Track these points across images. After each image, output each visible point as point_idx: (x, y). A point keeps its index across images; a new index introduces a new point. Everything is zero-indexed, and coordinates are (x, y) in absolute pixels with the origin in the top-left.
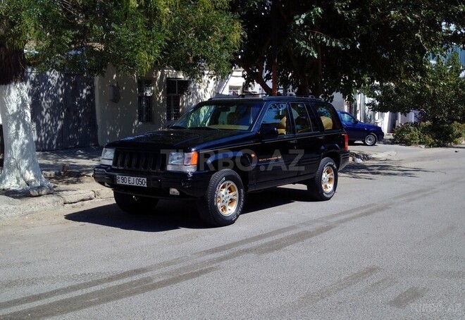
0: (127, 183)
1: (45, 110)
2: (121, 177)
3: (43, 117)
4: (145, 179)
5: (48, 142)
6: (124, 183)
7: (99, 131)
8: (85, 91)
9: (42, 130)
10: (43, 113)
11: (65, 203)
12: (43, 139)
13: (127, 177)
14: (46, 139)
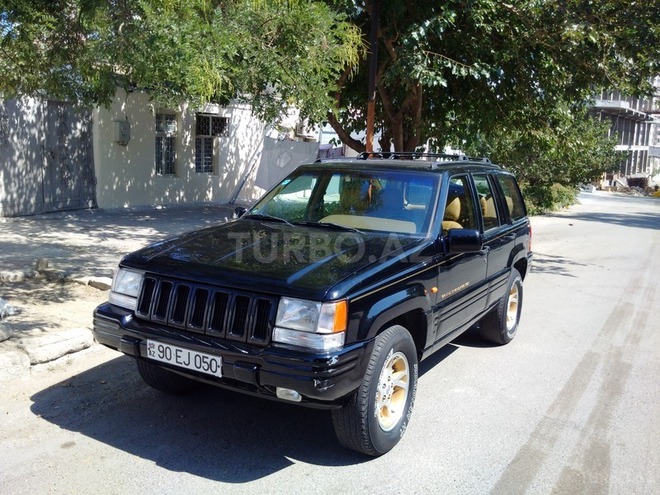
0: (173, 362)
1: (17, 153)
2: (157, 344)
3: (14, 164)
4: (219, 359)
5: (22, 201)
6: (164, 360)
7: (98, 187)
8: (79, 126)
9: (13, 184)
10: (15, 158)
11: (33, 364)
12: (15, 195)
13: (173, 348)
14: (20, 196)
